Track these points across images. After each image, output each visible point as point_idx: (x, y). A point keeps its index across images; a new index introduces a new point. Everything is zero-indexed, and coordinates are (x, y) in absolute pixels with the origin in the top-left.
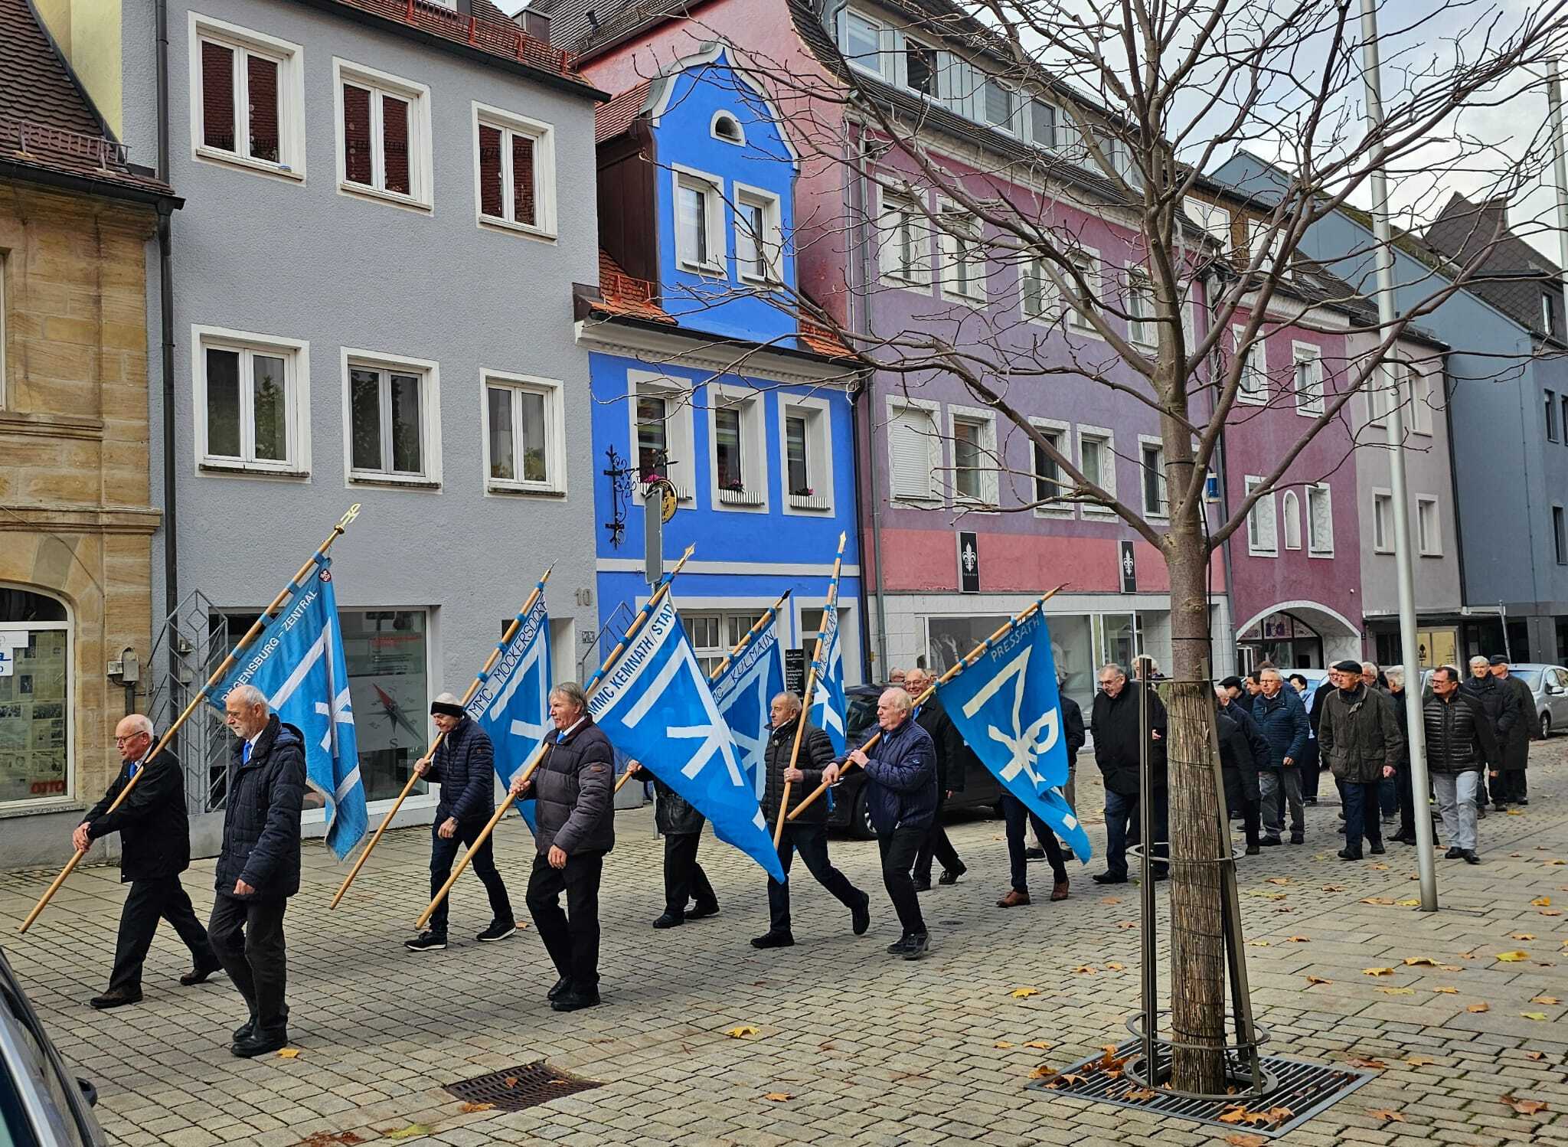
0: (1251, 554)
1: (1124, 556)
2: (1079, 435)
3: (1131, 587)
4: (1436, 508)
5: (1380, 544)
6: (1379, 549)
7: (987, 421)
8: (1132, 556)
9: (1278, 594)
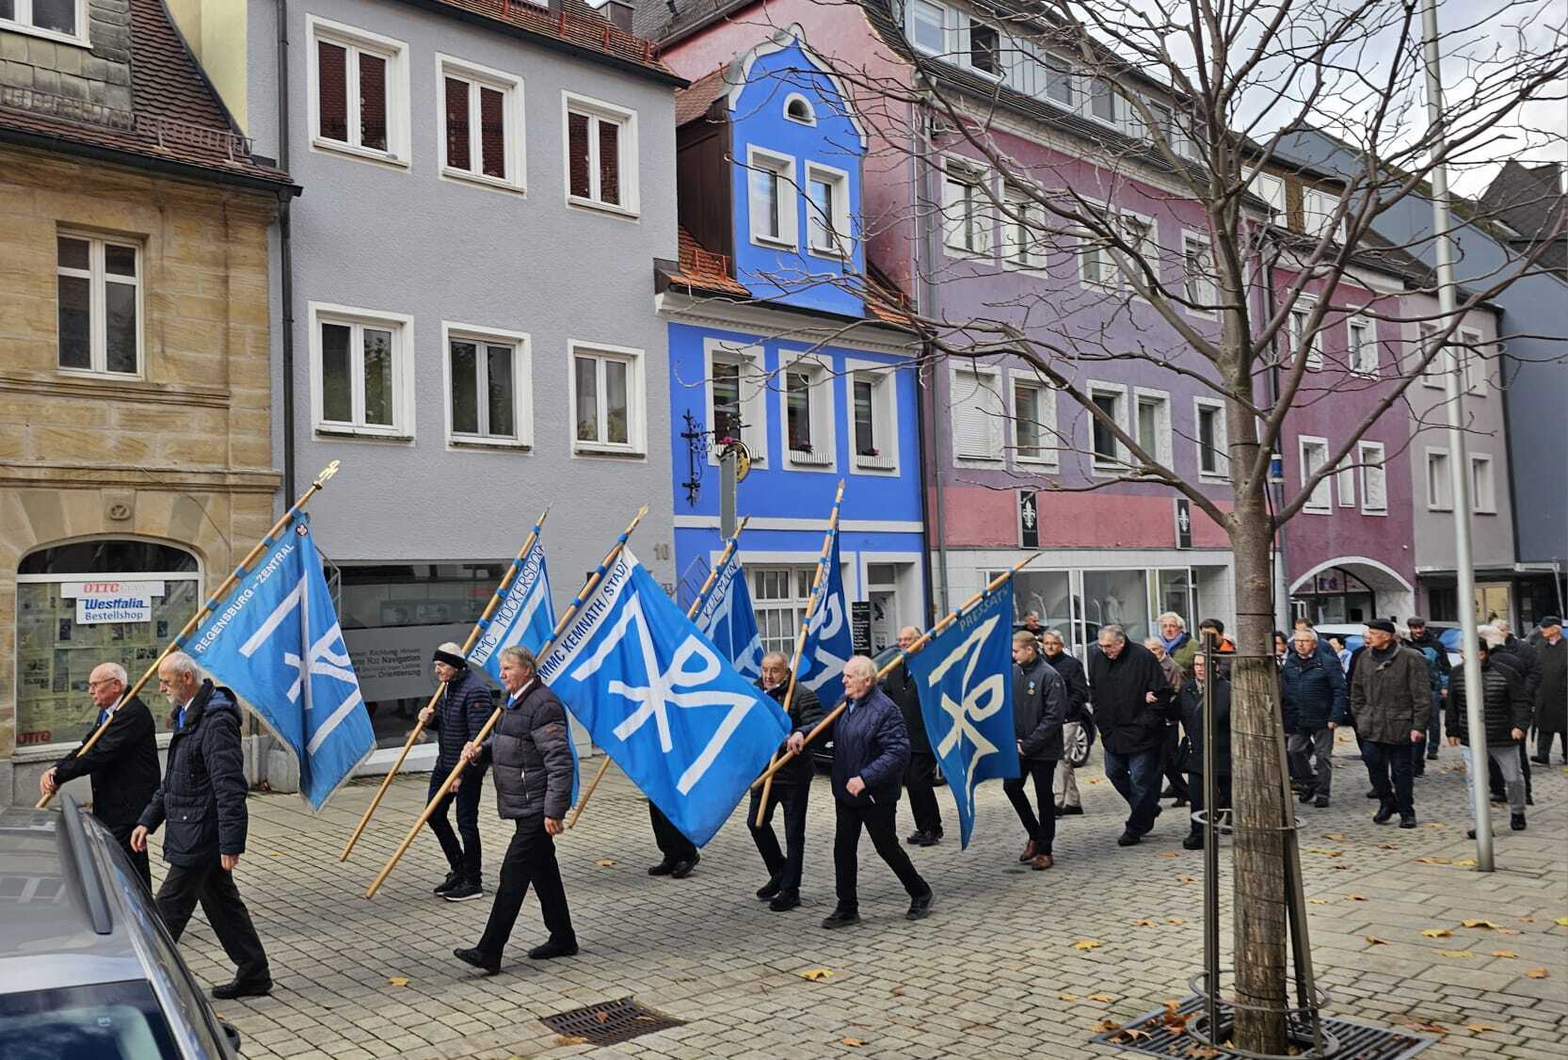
0: (1305, 511)
1: (1180, 514)
2: (1136, 397)
3: (1186, 543)
4: (1489, 466)
5: (1433, 501)
6: (1434, 507)
7: (1046, 384)
8: (1187, 514)
9: (1331, 549)
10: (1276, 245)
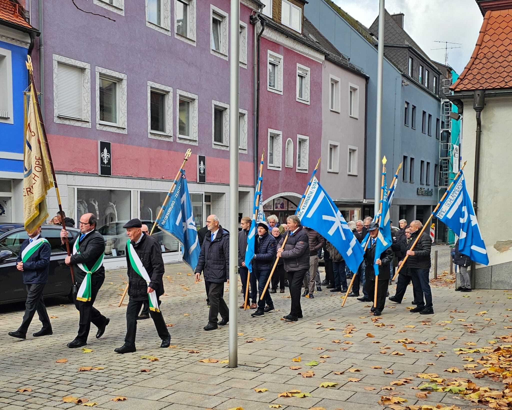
0: (269, 168)
1: (200, 163)
2: (178, 95)
4: (356, 152)
5: (330, 168)
6: (330, 171)
7: (121, 80)
8: (204, 164)
9: (280, 188)
10: (262, 24)
